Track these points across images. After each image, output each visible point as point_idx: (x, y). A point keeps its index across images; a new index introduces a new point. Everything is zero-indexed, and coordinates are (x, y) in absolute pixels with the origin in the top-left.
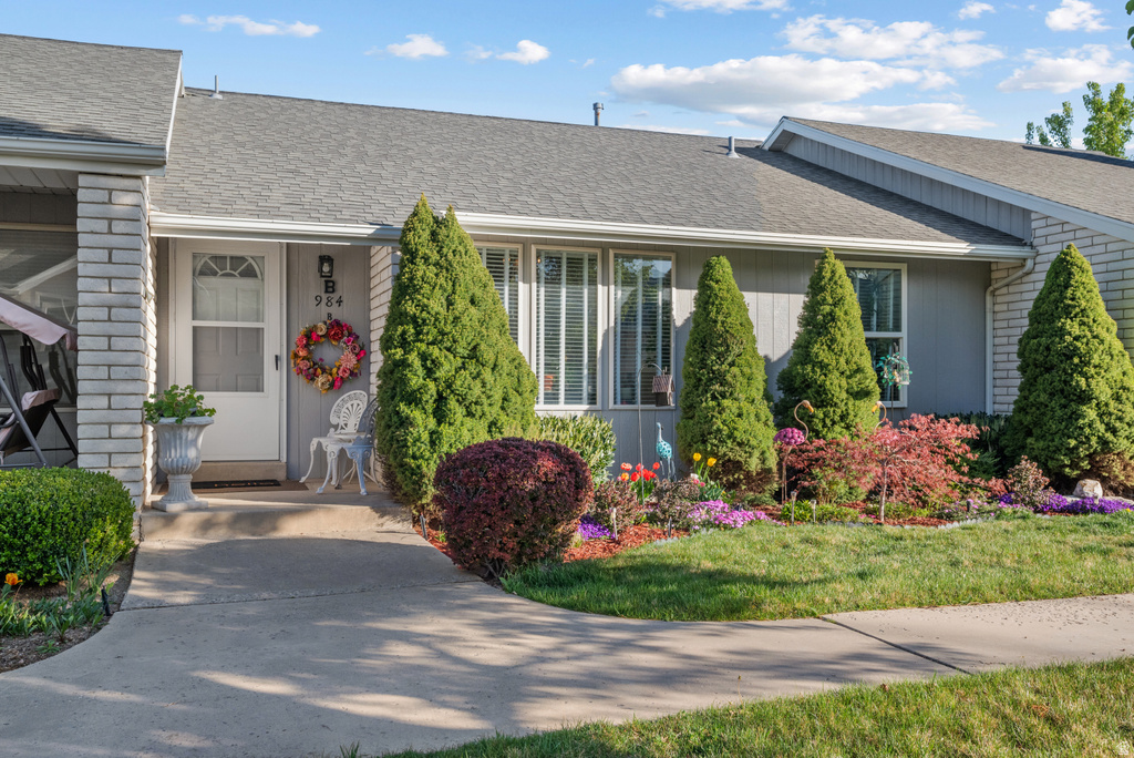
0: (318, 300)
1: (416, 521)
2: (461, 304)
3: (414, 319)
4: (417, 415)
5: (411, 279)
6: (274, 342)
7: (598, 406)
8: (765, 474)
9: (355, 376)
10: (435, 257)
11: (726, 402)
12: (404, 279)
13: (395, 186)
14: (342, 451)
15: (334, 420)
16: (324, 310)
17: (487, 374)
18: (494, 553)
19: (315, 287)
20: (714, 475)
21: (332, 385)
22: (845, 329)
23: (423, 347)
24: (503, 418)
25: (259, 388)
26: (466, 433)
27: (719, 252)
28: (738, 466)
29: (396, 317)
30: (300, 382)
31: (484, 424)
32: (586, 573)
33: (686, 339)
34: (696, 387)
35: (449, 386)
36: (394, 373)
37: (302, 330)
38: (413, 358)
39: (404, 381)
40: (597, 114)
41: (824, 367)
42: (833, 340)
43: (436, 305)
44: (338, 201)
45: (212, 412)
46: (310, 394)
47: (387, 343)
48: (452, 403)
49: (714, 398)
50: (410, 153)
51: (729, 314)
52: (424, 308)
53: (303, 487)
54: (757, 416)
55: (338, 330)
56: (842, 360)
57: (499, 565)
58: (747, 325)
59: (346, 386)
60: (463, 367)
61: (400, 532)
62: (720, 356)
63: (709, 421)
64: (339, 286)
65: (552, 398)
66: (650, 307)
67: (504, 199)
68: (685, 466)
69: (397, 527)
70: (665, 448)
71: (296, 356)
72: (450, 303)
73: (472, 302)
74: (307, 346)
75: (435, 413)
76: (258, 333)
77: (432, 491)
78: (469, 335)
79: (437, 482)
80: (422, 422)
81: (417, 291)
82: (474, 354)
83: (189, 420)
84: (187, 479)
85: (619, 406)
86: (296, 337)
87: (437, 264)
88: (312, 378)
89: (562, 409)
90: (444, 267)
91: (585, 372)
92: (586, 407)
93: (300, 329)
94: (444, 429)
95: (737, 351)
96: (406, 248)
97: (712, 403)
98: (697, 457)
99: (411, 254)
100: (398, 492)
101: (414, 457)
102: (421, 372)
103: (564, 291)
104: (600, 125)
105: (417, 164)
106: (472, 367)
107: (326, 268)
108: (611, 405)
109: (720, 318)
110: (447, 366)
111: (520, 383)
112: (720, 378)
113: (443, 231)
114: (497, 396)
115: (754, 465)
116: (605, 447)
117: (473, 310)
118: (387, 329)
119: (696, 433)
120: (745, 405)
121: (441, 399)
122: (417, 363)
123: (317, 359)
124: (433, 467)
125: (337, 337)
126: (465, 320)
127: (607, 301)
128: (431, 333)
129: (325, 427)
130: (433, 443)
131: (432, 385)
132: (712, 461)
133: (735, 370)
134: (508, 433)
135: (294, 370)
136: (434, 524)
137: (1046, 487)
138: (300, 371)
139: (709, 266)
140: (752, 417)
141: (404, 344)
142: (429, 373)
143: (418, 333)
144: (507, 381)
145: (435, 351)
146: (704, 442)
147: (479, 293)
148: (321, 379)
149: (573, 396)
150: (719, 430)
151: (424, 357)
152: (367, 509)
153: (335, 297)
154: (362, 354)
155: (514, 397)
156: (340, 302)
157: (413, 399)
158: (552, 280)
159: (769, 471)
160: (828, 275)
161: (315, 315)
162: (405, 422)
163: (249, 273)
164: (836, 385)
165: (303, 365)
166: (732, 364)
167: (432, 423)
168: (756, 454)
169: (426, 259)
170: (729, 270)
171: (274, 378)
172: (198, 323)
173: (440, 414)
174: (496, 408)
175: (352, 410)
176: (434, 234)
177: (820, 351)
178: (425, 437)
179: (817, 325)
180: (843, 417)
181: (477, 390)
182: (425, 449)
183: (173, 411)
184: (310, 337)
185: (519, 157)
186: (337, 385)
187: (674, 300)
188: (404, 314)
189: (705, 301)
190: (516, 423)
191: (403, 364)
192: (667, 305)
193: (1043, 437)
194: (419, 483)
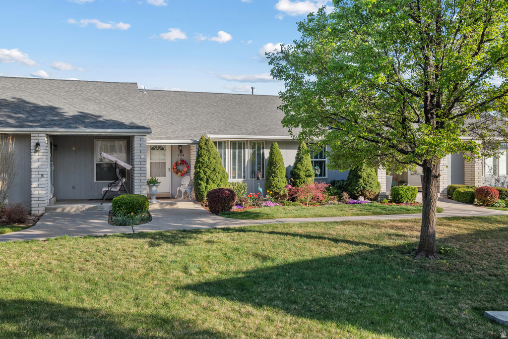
0: (178, 155)
1: (202, 205)
2: (212, 159)
3: (202, 162)
4: (202, 183)
5: (201, 153)
6: (168, 165)
7: (246, 179)
8: (285, 196)
9: (187, 172)
10: (206, 148)
11: (275, 178)
12: (199, 153)
13: (196, 127)
14: (186, 191)
15: (182, 183)
16: (180, 157)
17: (217, 174)
18: (217, 209)
19: (178, 152)
20: (272, 196)
21: (182, 175)
22: (305, 160)
23: (203, 168)
24: (221, 183)
25: (165, 176)
26: (213, 187)
27: (275, 142)
28: (278, 194)
29: (198, 162)
30: (174, 174)
31: (217, 185)
32: (234, 213)
33: (267, 162)
34: (269, 174)
35: (209, 177)
36: (197, 175)
37: (175, 162)
38: (201, 171)
39: (200, 176)
40: (253, 90)
41: (299, 169)
42: (302, 163)
43: (206, 159)
44: (183, 133)
45: (160, 182)
46: (177, 177)
47: (196, 167)
48: (210, 180)
49: (273, 177)
50: (199, 113)
51: (276, 157)
52: (204, 160)
53: (176, 199)
54: (283, 181)
55: (183, 162)
56: (304, 168)
57: (218, 211)
58: (281, 159)
59: (185, 175)
60: (212, 173)
61: (199, 207)
62: (274, 167)
63: (271, 183)
64: (183, 152)
65: (234, 177)
66: (259, 154)
67: (222, 129)
68: (265, 194)
69: (198, 206)
70: (261, 189)
71: (174, 168)
72: (209, 159)
73: (214, 158)
74: (176, 166)
75: (206, 182)
76: (164, 163)
77: (206, 198)
78: (213, 166)
79: (207, 196)
80: (203, 184)
81: (202, 156)
82: (214, 170)
83: (156, 184)
84: (155, 197)
85: (251, 179)
86: (173, 164)
87: (206, 150)
88: (177, 173)
89: (237, 180)
90: (208, 151)
91: (243, 170)
92: (243, 179)
93: (174, 162)
94: (208, 186)
95: (278, 166)
96: (200, 146)
97: (272, 179)
98: (268, 191)
99: (200, 148)
100: (198, 199)
101: (202, 192)
102: (203, 174)
103: (237, 151)
104: (254, 94)
105: (201, 117)
106: (214, 173)
107: (180, 148)
108: (249, 179)
109: (275, 158)
110: (208, 172)
111: (225, 176)
112: (274, 172)
113: (208, 143)
114: (219, 179)
115: (282, 193)
116: (245, 189)
117: (214, 160)
118: (196, 164)
119: (268, 186)
120: (280, 179)
121: (207, 180)
122: (202, 172)
123: (178, 169)
124: (206, 194)
125: (183, 164)
126: (212, 162)
127: (248, 153)
128: (205, 165)
129: (180, 185)
130: (206, 189)
131: (205, 177)
132: (271, 192)
133: (278, 170)
134: (222, 187)
135: (173, 172)
136: (206, 206)
137: (349, 198)
138: (174, 172)
139: (272, 145)
140: (282, 182)
141: (199, 168)
142: (205, 174)
143: (202, 165)
144: (222, 175)
145: (206, 169)
146: (270, 188)
147: (215, 156)
148: (179, 174)
149: (240, 176)
150: (273, 185)
151: (204, 171)
152: (192, 203)
153: (182, 154)
154: (189, 167)
155: (223, 179)
156: (183, 155)
157: (201, 179)
158: (234, 148)
159: (286, 194)
160: (302, 147)
161: (178, 158)
162: (200, 184)
163: (163, 149)
164: (302, 174)
165: (175, 170)
166: (277, 169)
167: (206, 184)
168: (282, 191)
169: (204, 149)
170: (278, 146)
171: (168, 174)
172: (151, 161)
173: (207, 183)
174: (219, 181)
175: (186, 181)
176: (206, 143)
177: (299, 166)
178: (204, 187)
179: (299, 159)
180: (304, 182)
181: (215, 177)
182: (204, 190)
183: (152, 183)
184: (177, 164)
185: (227, 112)
186: (183, 175)
187: (265, 152)
188: (199, 161)
189: (271, 154)
190: (224, 184)
191: (199, 172)
192: (263, 154)
193: (351, 186)
194: (203, 197)
